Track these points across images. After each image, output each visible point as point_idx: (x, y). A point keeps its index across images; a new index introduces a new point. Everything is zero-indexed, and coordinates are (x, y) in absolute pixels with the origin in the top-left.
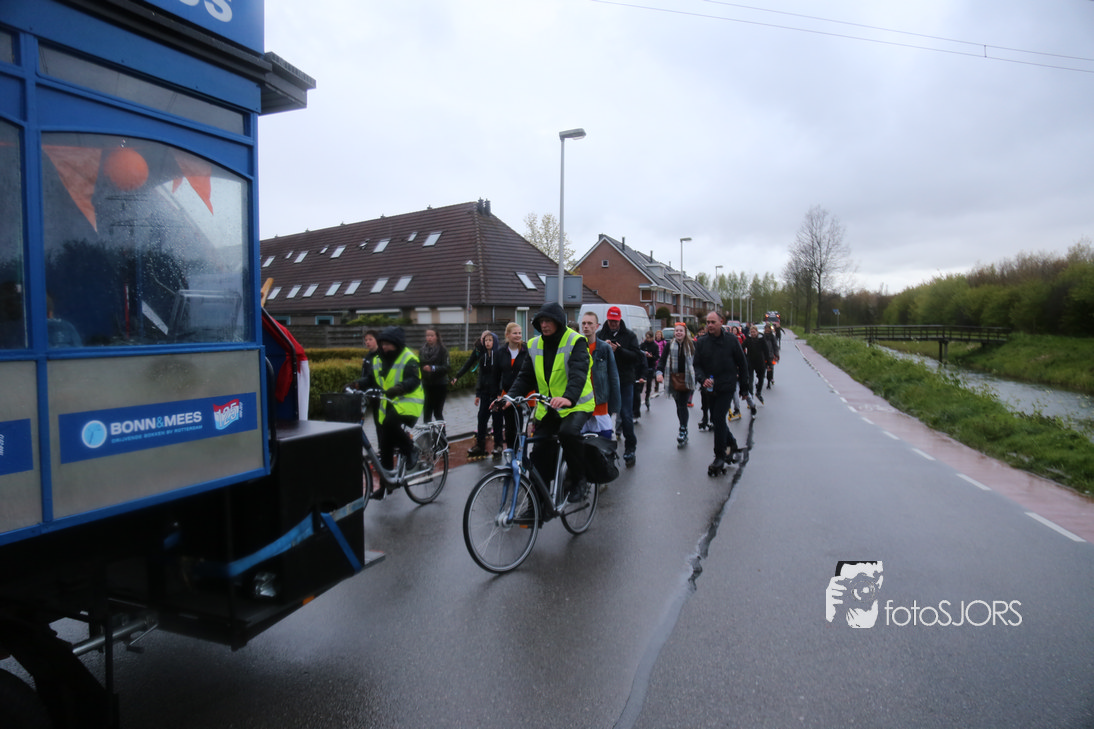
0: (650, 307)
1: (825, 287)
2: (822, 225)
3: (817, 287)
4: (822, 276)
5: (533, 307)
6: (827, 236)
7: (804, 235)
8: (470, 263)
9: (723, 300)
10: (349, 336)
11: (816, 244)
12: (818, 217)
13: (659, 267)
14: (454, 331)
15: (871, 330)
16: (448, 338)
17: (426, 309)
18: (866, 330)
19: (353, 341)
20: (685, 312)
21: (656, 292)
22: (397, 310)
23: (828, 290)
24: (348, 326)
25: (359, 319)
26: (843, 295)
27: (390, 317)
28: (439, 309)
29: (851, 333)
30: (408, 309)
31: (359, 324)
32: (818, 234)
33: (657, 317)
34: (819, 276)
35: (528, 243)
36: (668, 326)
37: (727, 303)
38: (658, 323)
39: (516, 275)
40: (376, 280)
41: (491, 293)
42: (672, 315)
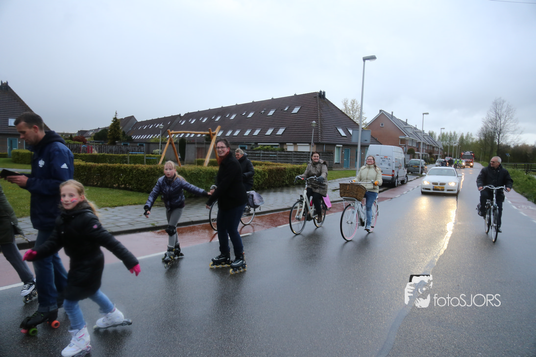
0: (405, 148)
1: (502, 141)
2: (502, 108)
3: (497, 142)
4: (501, 135)
5: (344, 145)
6: (505, 114)
7: (491, 113)
8: (314, 122)
9: (443, 146)
10: (254, 155)
11: (498, 118)
12: (500, 104)
13: (411, 127)
14: (305, 155)
15: (528, 166)
16: (302, 159)
17: (292, 144)
18: (525, 166)
19: (256, 158)
20: (423, 152)
21: (408, 140)
22: (278, 144)
23: (504, 143)
24: (254, 150)
25: (259, 147)
26: (512, 146)
27: (274, 147)
28: (298, 144)
29: (515, 166)
30: (283, 144)
31: (259, 150)
32: (499, 113)
33: (408, 153)
34: (499, 135)
35: (343, 113)
36: (413, 158)
37: (446, 148)
38: (408, 156)
39: (337, 129)
40: (268, 129)
41: (324, 137)
42: (416, 153)
